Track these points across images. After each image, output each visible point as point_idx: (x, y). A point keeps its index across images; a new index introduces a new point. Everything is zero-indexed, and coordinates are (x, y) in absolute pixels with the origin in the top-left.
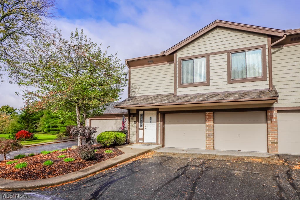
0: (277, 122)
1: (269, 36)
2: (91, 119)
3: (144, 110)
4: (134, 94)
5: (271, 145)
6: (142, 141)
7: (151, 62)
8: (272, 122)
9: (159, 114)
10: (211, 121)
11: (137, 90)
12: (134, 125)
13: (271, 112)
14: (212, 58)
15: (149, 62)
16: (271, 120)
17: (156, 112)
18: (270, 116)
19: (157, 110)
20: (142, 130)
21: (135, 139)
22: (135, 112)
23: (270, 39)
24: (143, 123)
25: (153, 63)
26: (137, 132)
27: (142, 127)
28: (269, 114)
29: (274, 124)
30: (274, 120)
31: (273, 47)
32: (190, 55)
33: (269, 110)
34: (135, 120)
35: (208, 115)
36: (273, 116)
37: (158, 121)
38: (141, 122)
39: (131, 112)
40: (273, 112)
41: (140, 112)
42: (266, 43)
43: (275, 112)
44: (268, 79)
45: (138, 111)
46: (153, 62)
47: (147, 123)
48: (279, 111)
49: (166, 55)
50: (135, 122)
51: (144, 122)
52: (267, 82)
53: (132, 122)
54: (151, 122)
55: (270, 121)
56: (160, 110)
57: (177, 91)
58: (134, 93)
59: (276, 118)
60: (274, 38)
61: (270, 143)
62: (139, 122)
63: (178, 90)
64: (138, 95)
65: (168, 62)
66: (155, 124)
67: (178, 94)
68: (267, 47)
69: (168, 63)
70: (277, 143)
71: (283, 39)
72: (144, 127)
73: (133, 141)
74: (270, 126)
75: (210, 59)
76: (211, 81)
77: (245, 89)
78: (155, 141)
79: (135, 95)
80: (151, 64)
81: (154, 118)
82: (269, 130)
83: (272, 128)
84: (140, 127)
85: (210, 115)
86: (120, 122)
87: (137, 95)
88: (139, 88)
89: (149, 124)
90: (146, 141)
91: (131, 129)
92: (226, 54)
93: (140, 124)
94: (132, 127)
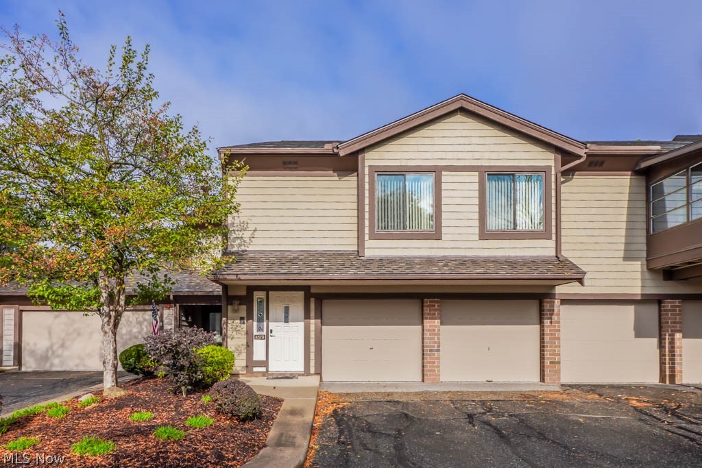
0: (559, 322)
1: (558, 150)
2: (22, 308)
3: (267, 289)
4: (240, 245)
5: (550, 367)
6: (263, 369)
7: (290, 166)
8: (551, 322)
9: (312, 301)
10: (435, 319)
11: (247, 235)
12: (238, 328)
13: (551, 302)
14: (446, 177)
15: (285, 163)
16: (551, 318)
17: (301, 294)
18: (549, 310)
19: (306, 289)
20: (264, 342)
21: (244, 363)
22: (244, 293)
23: (560, 156)
24: (265, 323)
25: (296, 169)
26: (249, 346)
27: (264, 333)
28: (547, 306)
29: (555, 326)
30: (555, 318)
31: (564, 173)
32: (397, 163)
33: (546, 298)
34: (244, 315)
35: (430, 306)
36: (553, 310)
37: (307, 316)
38: (260, 320)
39: (231, 293)
40: (554, 302)
41: (254, 293)
42: (552, 163)
43: (557, 302)
44: (554, 237)
45: (251, 289)
46: (295, 166)
47: (276, 321)
48: (564, 302)
49: (342, 154)
50: (242, 319)
51: (268, 318)
52: (551, 243)
53: (234, 319)
54: (286, 321)
55: (549, 321)
56: (313, 291)
57: (366, 247)
58: (238, 242)
59: (558, 314)
60: (566, 156)
61: (547, 363)
62: (253, 319)
63: (368, 243)
64: (251, 248)
65: (334, 171)
66: (301, 325)
67: (368, 253)
68: (553, 172)
69: (336, 174)
70: (559, 363)
71: (582, 160)
72: (269, 331)
73: (239, 369)
74: (547, 331)
75: (444, 179)
76: (444, 230)
77: (512, 253)
78: (300, 368)
79: (243, 248)
80: (291, 169)
81: (297, 309)
82: (547, 338)
83: (552, 335)
84: (255, 333)
85: (434, 306)
86: (131, 319)
87: (248, 249)
88: (254, 229)
89: (282, 324)
90: (273, 367)
91: (232, 339)
92: (477, 173)
93: (255, 324)
94: (234, 333)
